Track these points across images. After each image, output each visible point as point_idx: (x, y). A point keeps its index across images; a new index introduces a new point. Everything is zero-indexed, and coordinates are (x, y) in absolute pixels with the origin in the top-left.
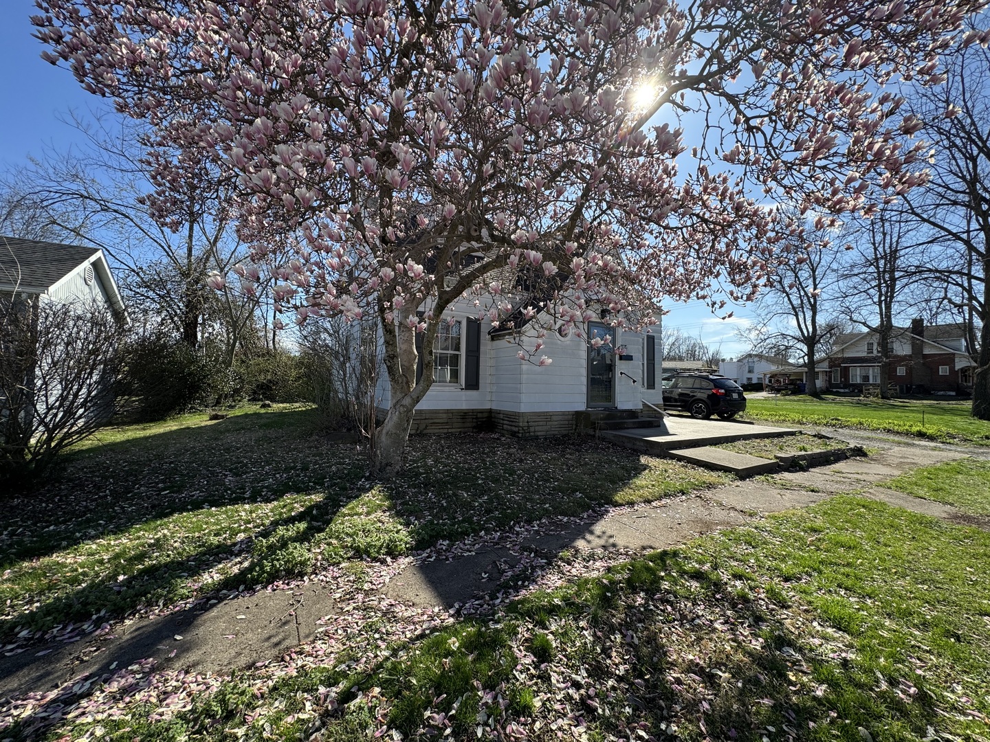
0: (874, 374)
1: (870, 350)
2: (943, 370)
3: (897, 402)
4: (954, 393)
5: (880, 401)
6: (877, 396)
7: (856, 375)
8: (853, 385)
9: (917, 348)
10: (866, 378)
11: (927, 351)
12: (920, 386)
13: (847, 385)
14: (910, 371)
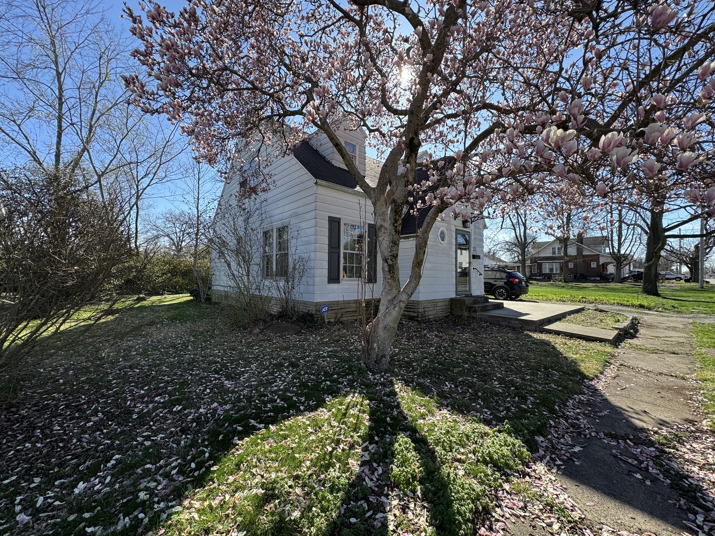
0: (556, 267)
1: (554, 253)
2: (594, 265)
3: (574, 284)
4: (599, 279)
5: (563, 284)
6: (561, 281)
7: (546, 269)
8: (544, 274)
9: (580, 250)
10: (551, 270)
11: (585, 253)
12: (582, 275)
13: (541, 274)
14: (575, 265)
